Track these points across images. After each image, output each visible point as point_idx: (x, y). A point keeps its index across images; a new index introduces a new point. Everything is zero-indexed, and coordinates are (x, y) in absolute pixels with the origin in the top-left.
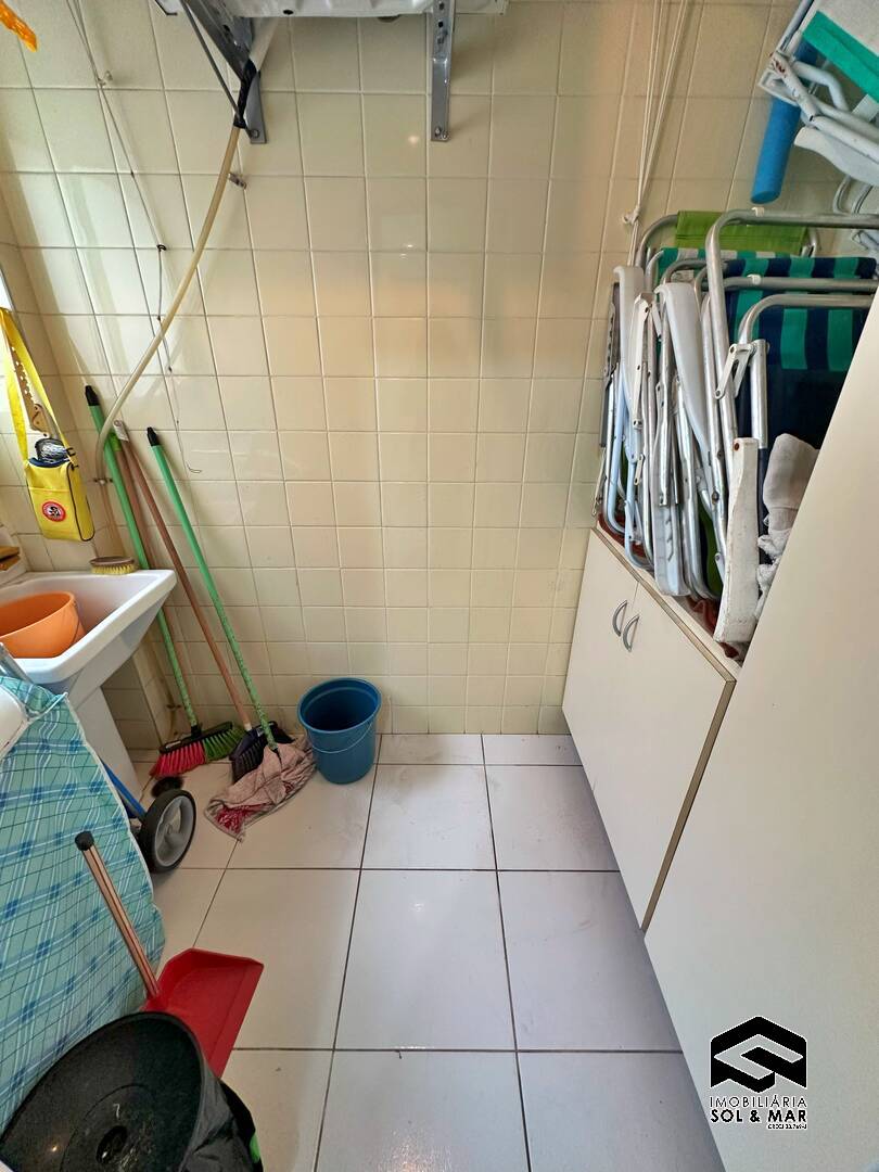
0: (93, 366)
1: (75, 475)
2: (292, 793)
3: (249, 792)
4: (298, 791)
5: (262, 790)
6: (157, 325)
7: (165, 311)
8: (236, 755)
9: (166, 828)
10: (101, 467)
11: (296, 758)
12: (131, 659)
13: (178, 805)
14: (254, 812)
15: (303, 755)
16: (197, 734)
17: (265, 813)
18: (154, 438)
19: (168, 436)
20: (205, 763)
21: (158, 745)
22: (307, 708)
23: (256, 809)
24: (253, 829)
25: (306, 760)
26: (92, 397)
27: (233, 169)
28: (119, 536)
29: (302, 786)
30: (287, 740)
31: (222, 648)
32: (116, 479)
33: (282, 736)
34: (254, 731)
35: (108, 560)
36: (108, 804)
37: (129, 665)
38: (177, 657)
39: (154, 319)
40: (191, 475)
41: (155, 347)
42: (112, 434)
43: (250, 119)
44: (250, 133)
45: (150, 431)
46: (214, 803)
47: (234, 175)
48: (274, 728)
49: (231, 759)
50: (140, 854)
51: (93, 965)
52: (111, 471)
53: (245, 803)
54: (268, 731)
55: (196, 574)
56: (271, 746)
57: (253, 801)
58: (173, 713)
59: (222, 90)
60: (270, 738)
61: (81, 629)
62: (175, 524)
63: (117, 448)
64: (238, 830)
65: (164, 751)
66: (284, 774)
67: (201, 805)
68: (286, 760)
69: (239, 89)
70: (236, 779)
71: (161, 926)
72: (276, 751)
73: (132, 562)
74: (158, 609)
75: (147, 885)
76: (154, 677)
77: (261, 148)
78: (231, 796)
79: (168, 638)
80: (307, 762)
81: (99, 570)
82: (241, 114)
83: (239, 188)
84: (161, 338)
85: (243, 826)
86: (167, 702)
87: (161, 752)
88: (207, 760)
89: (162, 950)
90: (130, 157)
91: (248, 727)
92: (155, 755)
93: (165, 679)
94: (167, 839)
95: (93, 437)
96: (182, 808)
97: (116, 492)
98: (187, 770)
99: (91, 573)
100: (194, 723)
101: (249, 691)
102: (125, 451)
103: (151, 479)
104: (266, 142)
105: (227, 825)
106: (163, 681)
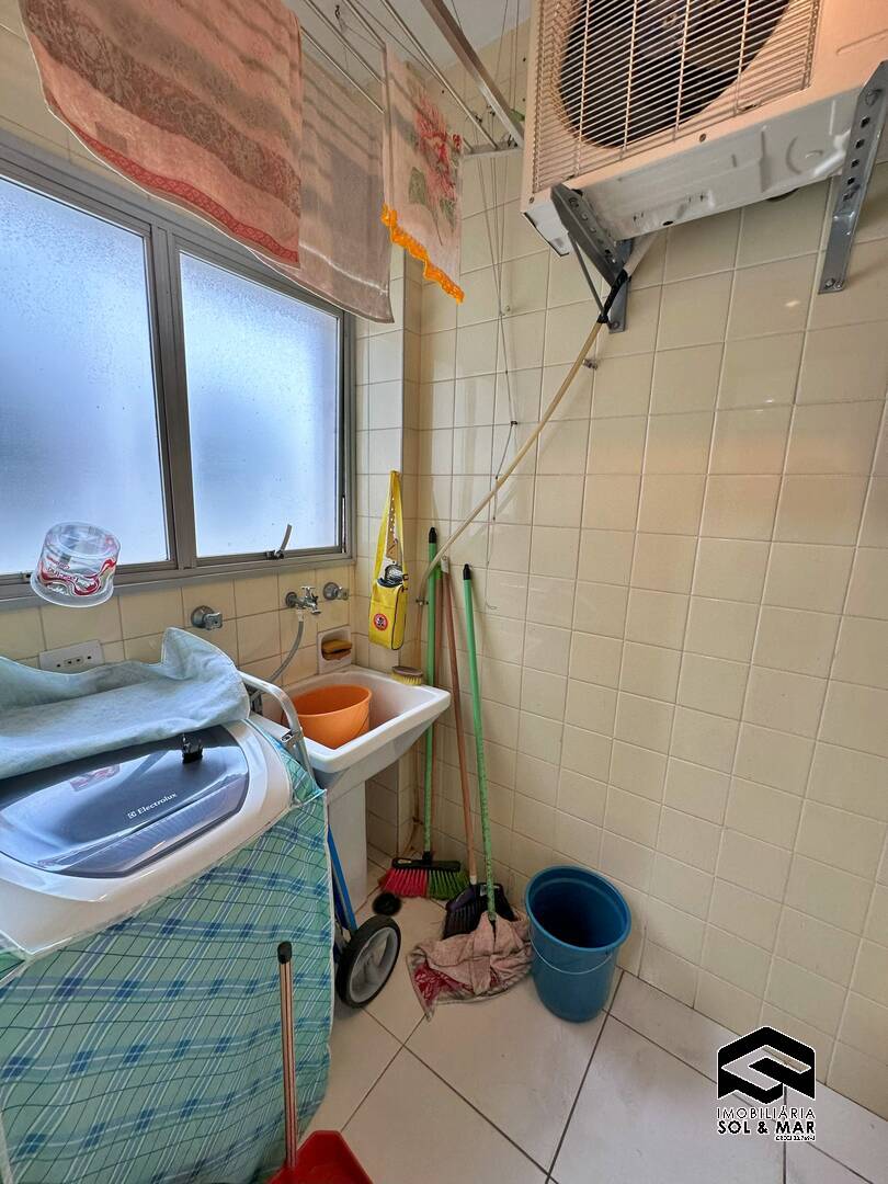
0: (443, 512)
1: (403, 596)
2: (496, 989)
3: (453, 959)
4: (503, 990)
5: (466, 963)
6: (494, 481)
7: (503, 472)
8: (453, 907)
9: (368, 956)
10: (424, 592)
11: (512, 945)
12: (397, 762)
13: (385, 936)
14: (451, 990)
15: (521, 945)
16: (427, 862)
17: (461, 998)
18: (468, 574)
19: (478, 572)
20: (425, 897)
21: (393, 854)
22: (538, 889)
23: (454, 986)
24: (445, 1009)
25: (522, 953)
26: (434, 536)
27: (587, 357)
28: (420, 650)
29: (509, 988)
30: (510, 917)
31: (471, 781)
32: (431, 603)
33: (505, 910)
34: (478, 887)
35: (404, 670)
36: (323, 913)
37: (394, 767)
38: (432, 775)
39: (494, 478)
40: (488, 610)
41: (489, 499)
42: (438, 566)
43: (612, 316)
44: (610, 326)
45: (467, 566)
46: (418, 951)
47: (587, 361)
48: (499, 893)
49: (448, 908)
50: (332, 980)
51: (254, 1087)
52: (429, 597)
53: (445, 971)
54: (491, 895)
55: (469, 700)
56: (490, 914)
57: (454, 973)
58: (415, 828)
59: (593, 298)
60: (491, 905)
61: (367, 724)
62: (464, 650)
63: (438, 577)
64: (429, 1001)
65: (395, 865)
66: (494, 957)
67: (407, 945)
68: (501, 941)
69: (608, 294)
70: (446, 935)
71: (327, 1074)
72: (493, 923)
73: (421, 676)
74: (430, 723)
75: (328, 1019)
76: (410, 786)
77: (619, 336)
78: (435, 953)
79: (430, 753)
80: (522, 957)
81: (396, 677)
82: (606, 312)
83: (591, 370)
84: (494, 493)
85: (435, 1002)
86: (414, 814)
87: (393, 865)
88: (428, 895)
89: (318, 1106)
90: (509, 360)
91: (474, 881)
92: (387, 864)
93: (417, 791)
94: (365, 968)
95: (425, 567)
96: (389, 940)
97: (428, 612)
98: (407, 896)
99: (389, 677)
100: (427, 849)
101: (484, 840)
102: (443, 580)
103: (456, 607)
104: (624, 330)
105: (422, 987)
106: (416, 791)
